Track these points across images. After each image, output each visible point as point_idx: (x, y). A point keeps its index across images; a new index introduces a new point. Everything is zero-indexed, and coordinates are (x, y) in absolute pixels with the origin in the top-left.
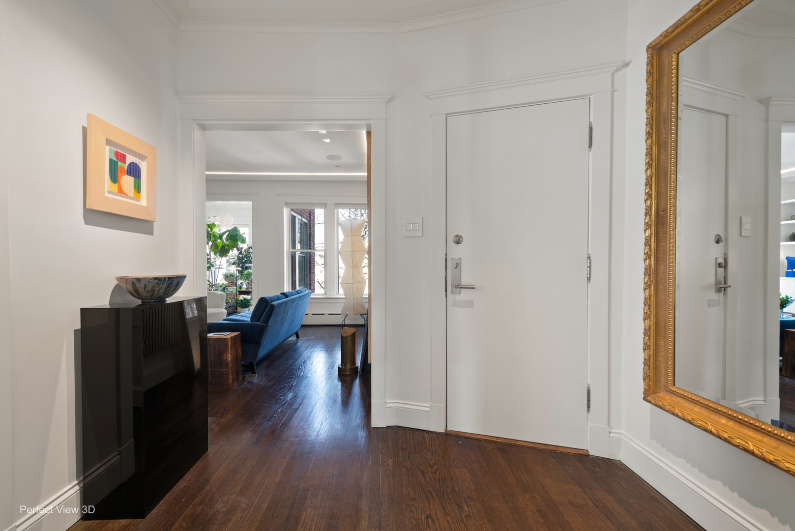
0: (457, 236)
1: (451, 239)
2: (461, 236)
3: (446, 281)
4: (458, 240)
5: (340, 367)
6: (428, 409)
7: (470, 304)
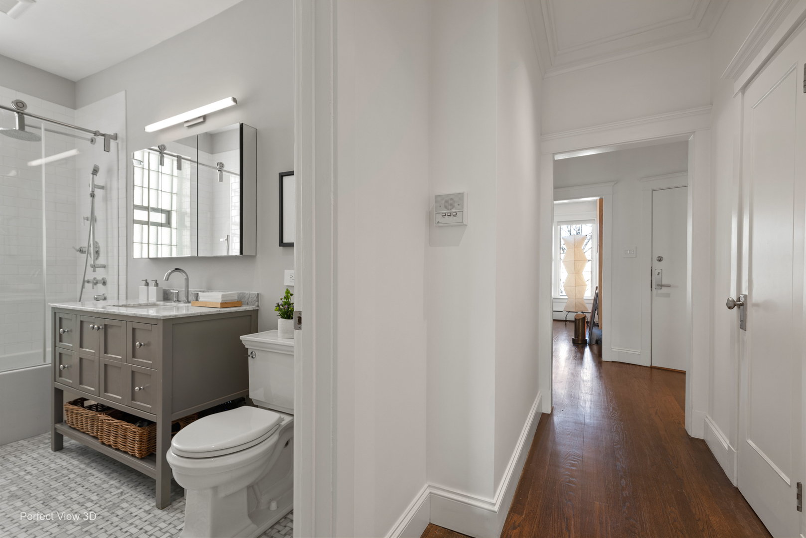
0: (659, 257)
1: (655, 258)
2: (662, 257)
3: (652, 282)
4: (660, 259)
5: (574, 338)
6: (639, 353)
7: (668, 295)
